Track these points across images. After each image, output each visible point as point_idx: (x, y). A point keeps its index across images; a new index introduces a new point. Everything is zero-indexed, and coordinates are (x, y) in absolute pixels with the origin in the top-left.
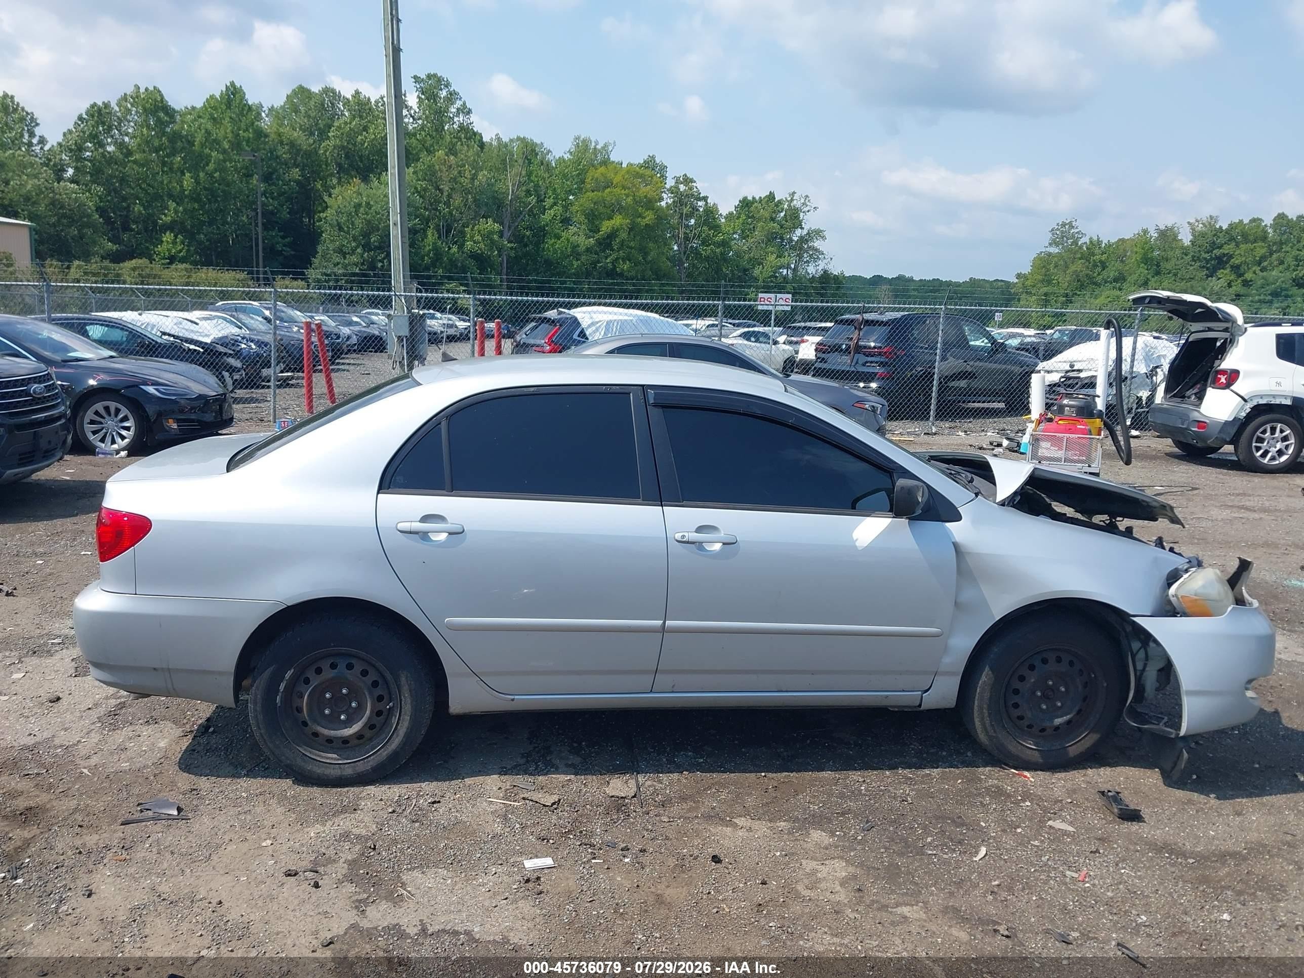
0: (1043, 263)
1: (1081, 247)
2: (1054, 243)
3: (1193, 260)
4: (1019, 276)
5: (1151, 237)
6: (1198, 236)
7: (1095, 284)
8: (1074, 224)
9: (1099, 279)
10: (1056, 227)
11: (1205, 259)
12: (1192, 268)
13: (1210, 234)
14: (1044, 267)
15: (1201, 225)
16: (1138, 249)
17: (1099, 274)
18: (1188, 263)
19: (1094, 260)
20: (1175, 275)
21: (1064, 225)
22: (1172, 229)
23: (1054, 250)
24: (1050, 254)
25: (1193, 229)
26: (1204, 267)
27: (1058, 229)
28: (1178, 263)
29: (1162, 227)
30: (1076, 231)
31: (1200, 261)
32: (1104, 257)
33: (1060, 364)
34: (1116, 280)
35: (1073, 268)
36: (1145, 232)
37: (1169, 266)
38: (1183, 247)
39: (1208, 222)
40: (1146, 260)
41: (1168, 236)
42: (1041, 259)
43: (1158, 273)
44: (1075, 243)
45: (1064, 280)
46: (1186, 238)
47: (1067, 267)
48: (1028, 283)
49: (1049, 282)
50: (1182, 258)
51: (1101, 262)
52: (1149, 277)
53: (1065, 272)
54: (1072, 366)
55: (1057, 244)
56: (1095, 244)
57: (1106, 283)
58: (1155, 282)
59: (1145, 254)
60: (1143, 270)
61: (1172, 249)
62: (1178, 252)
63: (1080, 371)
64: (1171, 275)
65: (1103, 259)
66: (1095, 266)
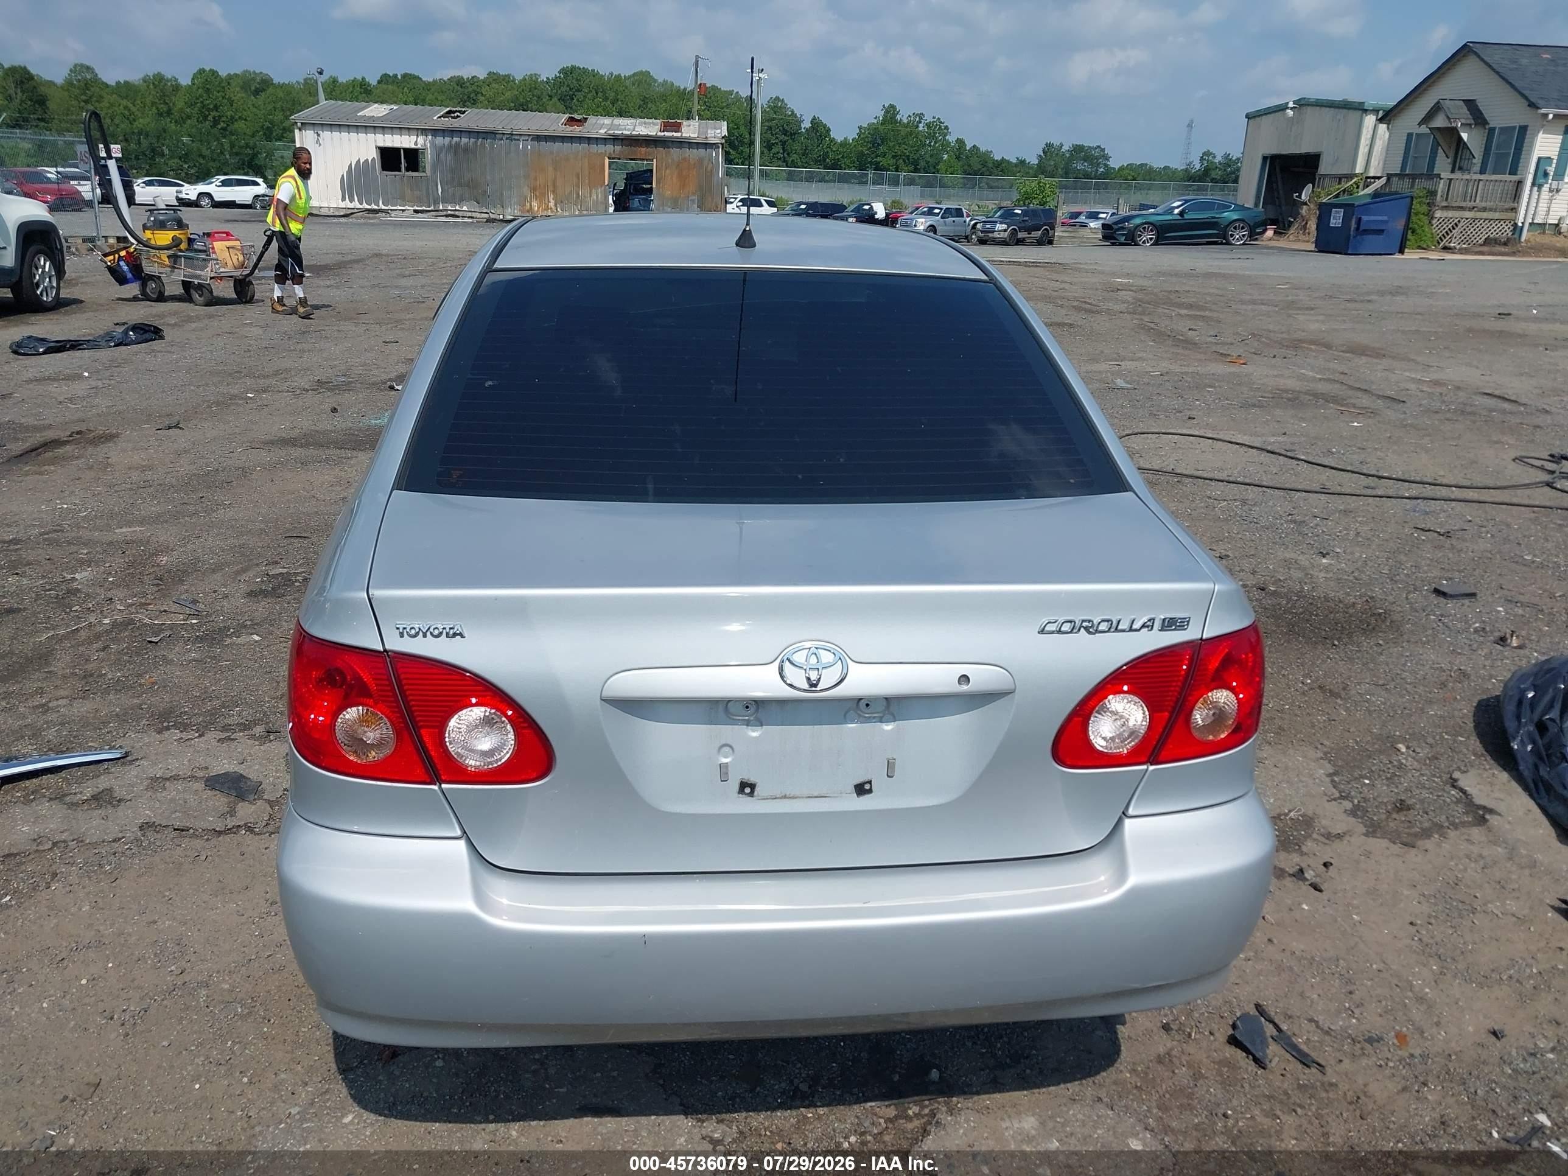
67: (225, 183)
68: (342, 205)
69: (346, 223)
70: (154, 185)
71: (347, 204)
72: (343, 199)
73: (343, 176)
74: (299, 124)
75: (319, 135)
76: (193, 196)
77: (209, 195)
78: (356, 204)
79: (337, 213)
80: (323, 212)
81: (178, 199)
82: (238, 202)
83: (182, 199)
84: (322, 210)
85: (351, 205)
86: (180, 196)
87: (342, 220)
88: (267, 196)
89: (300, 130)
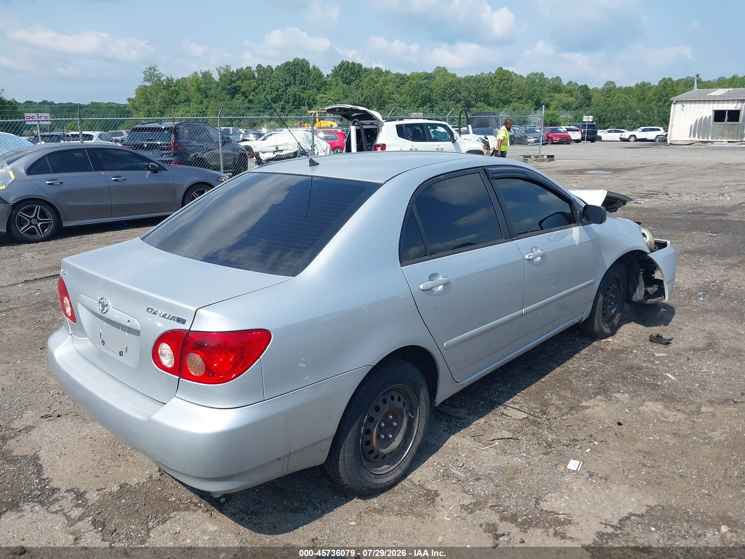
0: (142, 91)
1: (163, 83)
2: (146, 80)
3: (223, 89)
4: (129, 100)
5: (199, 76)
6: (222, 77)
7: (175, 103)
8: (156, 68)
9: (176, 101)
10: (146, 70)
11: (228, 88)
12: (223, 94)
13: (229, 75)
14: (144, 94)
15: (223, 70)
16: (194, 83)
17: (176, 98)
18: (220, 91)
19: (171, 90)
20: (215, 97)
21: (150, 69)
22: (208, 72)
23: (148, 84)
24: (145, 87)
25: (219, 72)
26: (228, 93)
27: (147, 71)
28: (216, 91)
29: (203, 71)
30: (158, 72)
31: (226, 90)
32: (177, 88)
33: (270, 148)
34: (185, 101)
35: (161, 94)
36: (196, 73)
37: (212, 92)
38: (216, 82)
39: (226, 68)
40: (199, 89)
41: (207, 75)
42: (141, 89)
43: (206, 97)
44: (159, 79)
45: (157, 102)
46: (216, 77)
47: (157, 94)
48: (137, 104)
49: (149, 103)
50: (217, 88)
51: (175, 91)
52: (202, 99)
53: (156, 97)
54: (277, 148)
55: (149, 81)
56: (169, 81)
57: (180, 103)
58: (207, 102)
59: (198, 86)
60: (198, 95)
61: (211, 83)
62: (214, 85)
63: (282, 151)
64: (213, 98)
65: (176, 89)
66: (172, 93)
67: (644, 130)
68: (689, 139)
69: (689, 148)
70: (612, 132)
71: (692, 139)
72: (690, 136)
73: (692, 125)
74: (674, 102)
75: (683, 106)
76: (627, 137)
77: (635, 136)
78: (696, 139)
79: (685, 143)
80: (678, 143)
81: (621, 138)
82: (648, 139)
83: (622, 138)
84: (677, 142)
85: (693, 139)
86: (622, 137)
87: (687, 146)
88: (662, 135)
89: (674, 104)
